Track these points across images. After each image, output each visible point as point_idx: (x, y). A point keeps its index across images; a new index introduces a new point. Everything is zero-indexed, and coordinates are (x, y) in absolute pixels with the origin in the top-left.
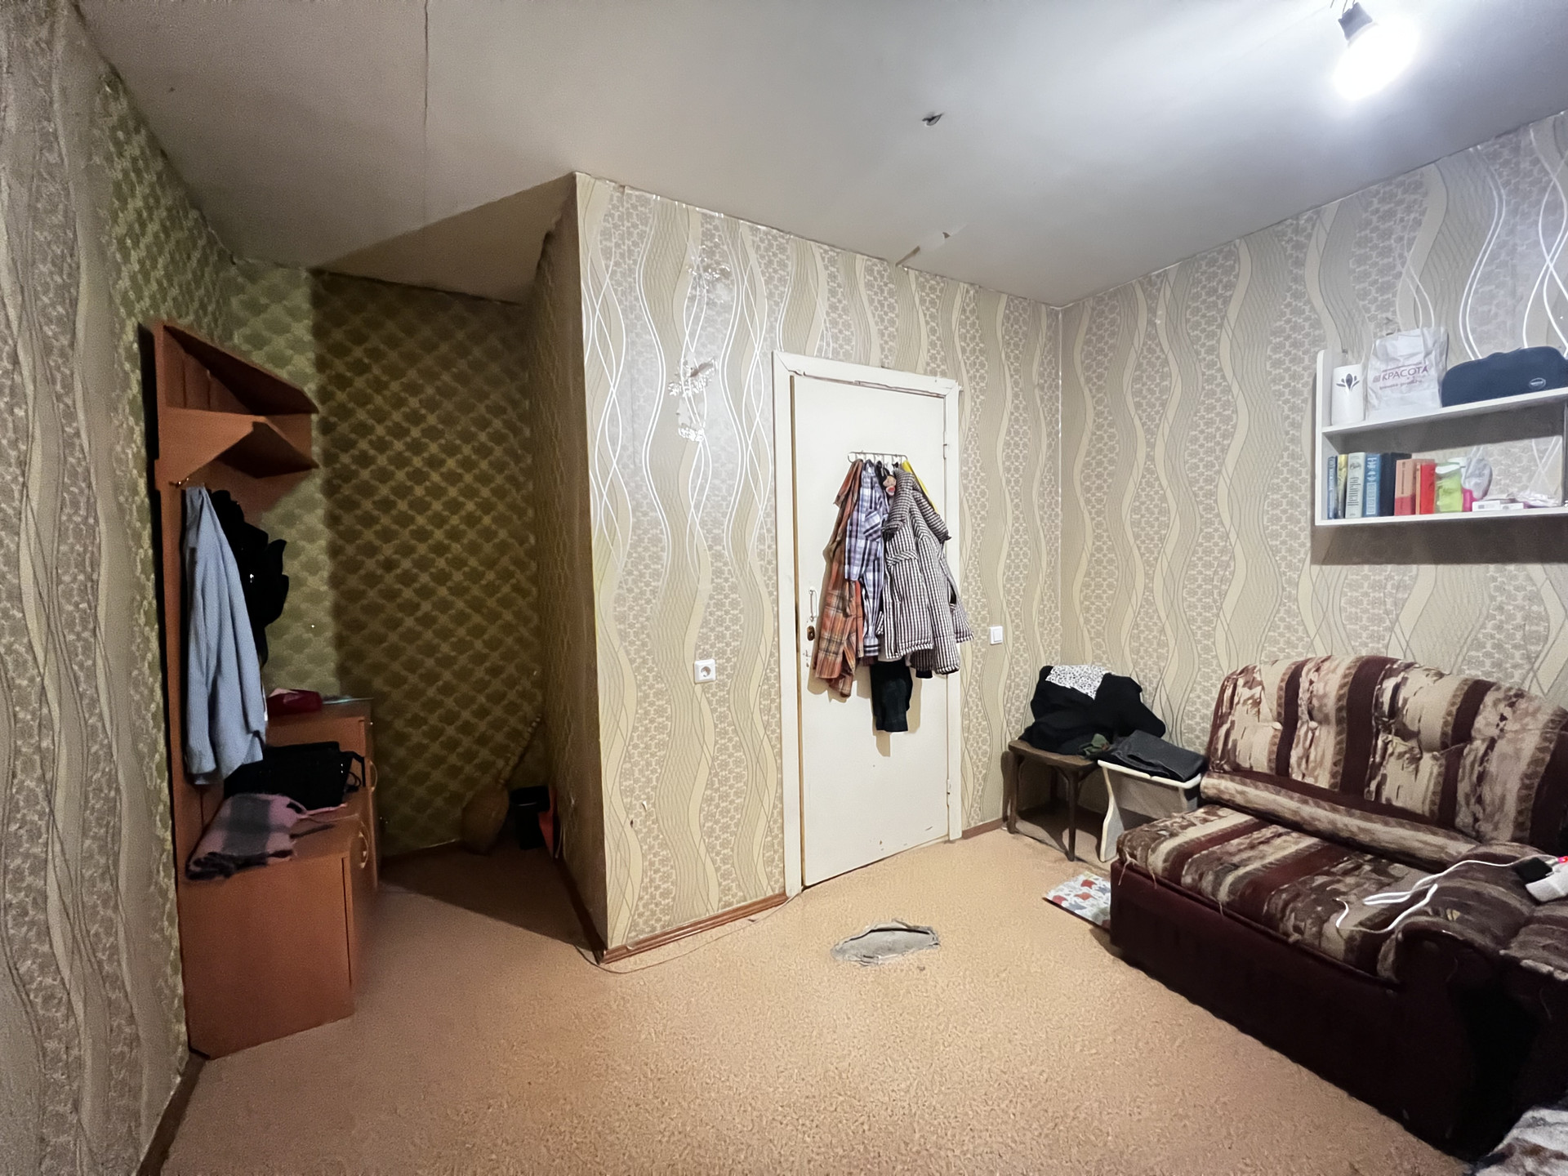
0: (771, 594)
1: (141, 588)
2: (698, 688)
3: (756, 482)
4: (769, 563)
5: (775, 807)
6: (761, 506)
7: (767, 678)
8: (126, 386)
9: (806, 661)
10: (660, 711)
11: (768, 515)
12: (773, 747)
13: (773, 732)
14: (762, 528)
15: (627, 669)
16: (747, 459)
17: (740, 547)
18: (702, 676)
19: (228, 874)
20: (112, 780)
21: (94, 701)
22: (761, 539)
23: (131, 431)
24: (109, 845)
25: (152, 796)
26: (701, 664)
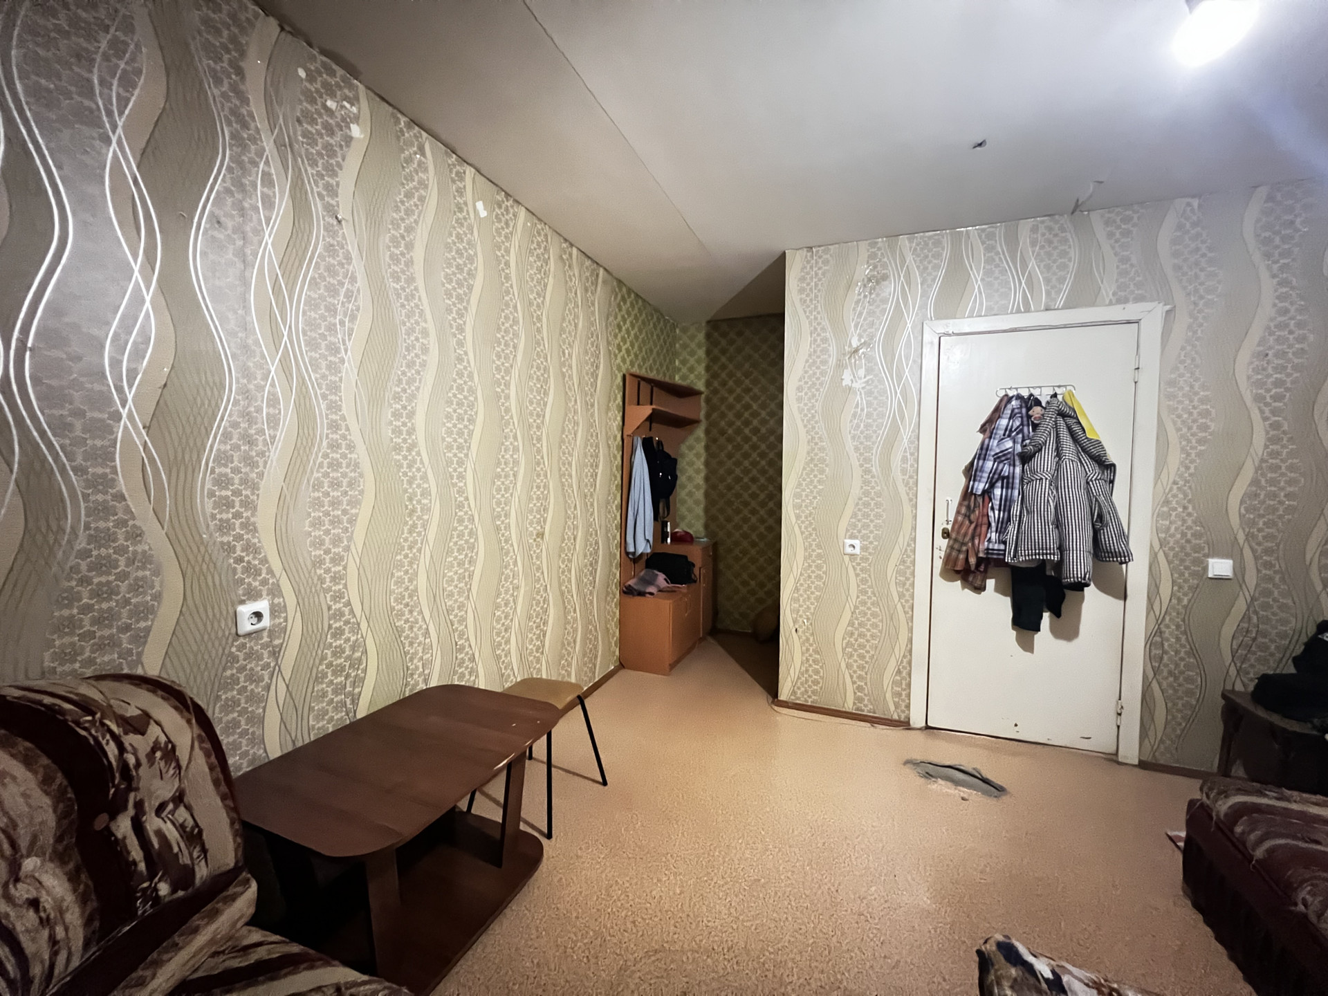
0: (911, 500)
1: (615, 477)
2: (847, 558)
3: (902, 418)
4: (911, 477)
5: (904, 656)
6: (906, 435)
7: (904, 562)
8: (615, 399)
9: (940, 555)
10: (819, 567)
11: (911, 442)
12: (906, 613)
13: (907, 601)
14: (905, 451)
15: (800, 538)
16: (895, 405)
17: (886, 466)
18: (849, 550)
19: (634, 595)
20: (597, 543)
21: (592, 514)
22: (904, 460)
23: (616, 416)
24: (593, 564)
25: (612, 555)
26: (849, 542)
